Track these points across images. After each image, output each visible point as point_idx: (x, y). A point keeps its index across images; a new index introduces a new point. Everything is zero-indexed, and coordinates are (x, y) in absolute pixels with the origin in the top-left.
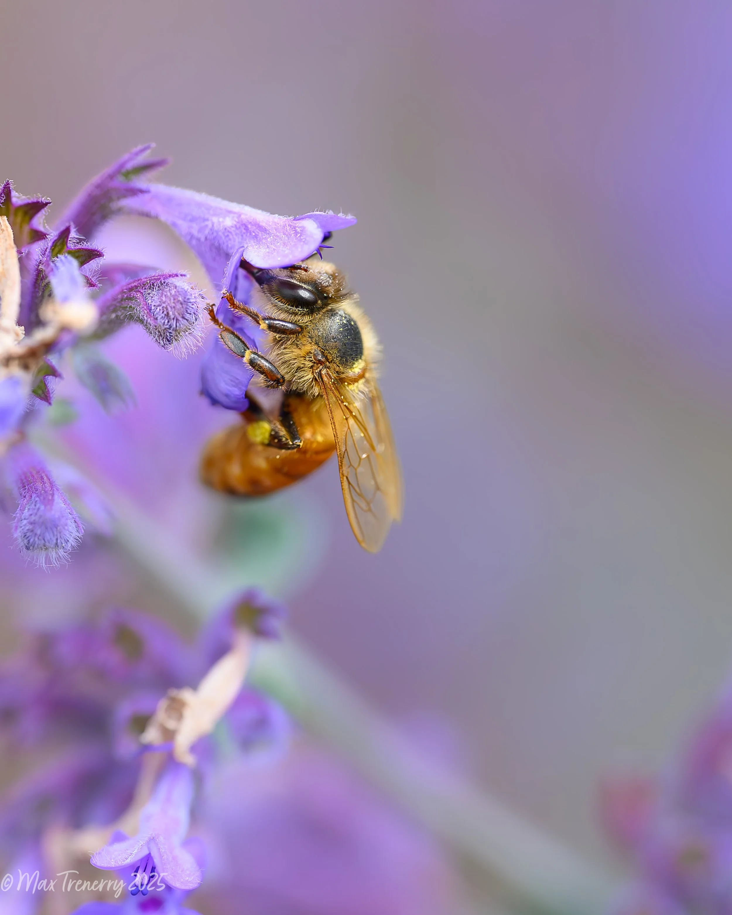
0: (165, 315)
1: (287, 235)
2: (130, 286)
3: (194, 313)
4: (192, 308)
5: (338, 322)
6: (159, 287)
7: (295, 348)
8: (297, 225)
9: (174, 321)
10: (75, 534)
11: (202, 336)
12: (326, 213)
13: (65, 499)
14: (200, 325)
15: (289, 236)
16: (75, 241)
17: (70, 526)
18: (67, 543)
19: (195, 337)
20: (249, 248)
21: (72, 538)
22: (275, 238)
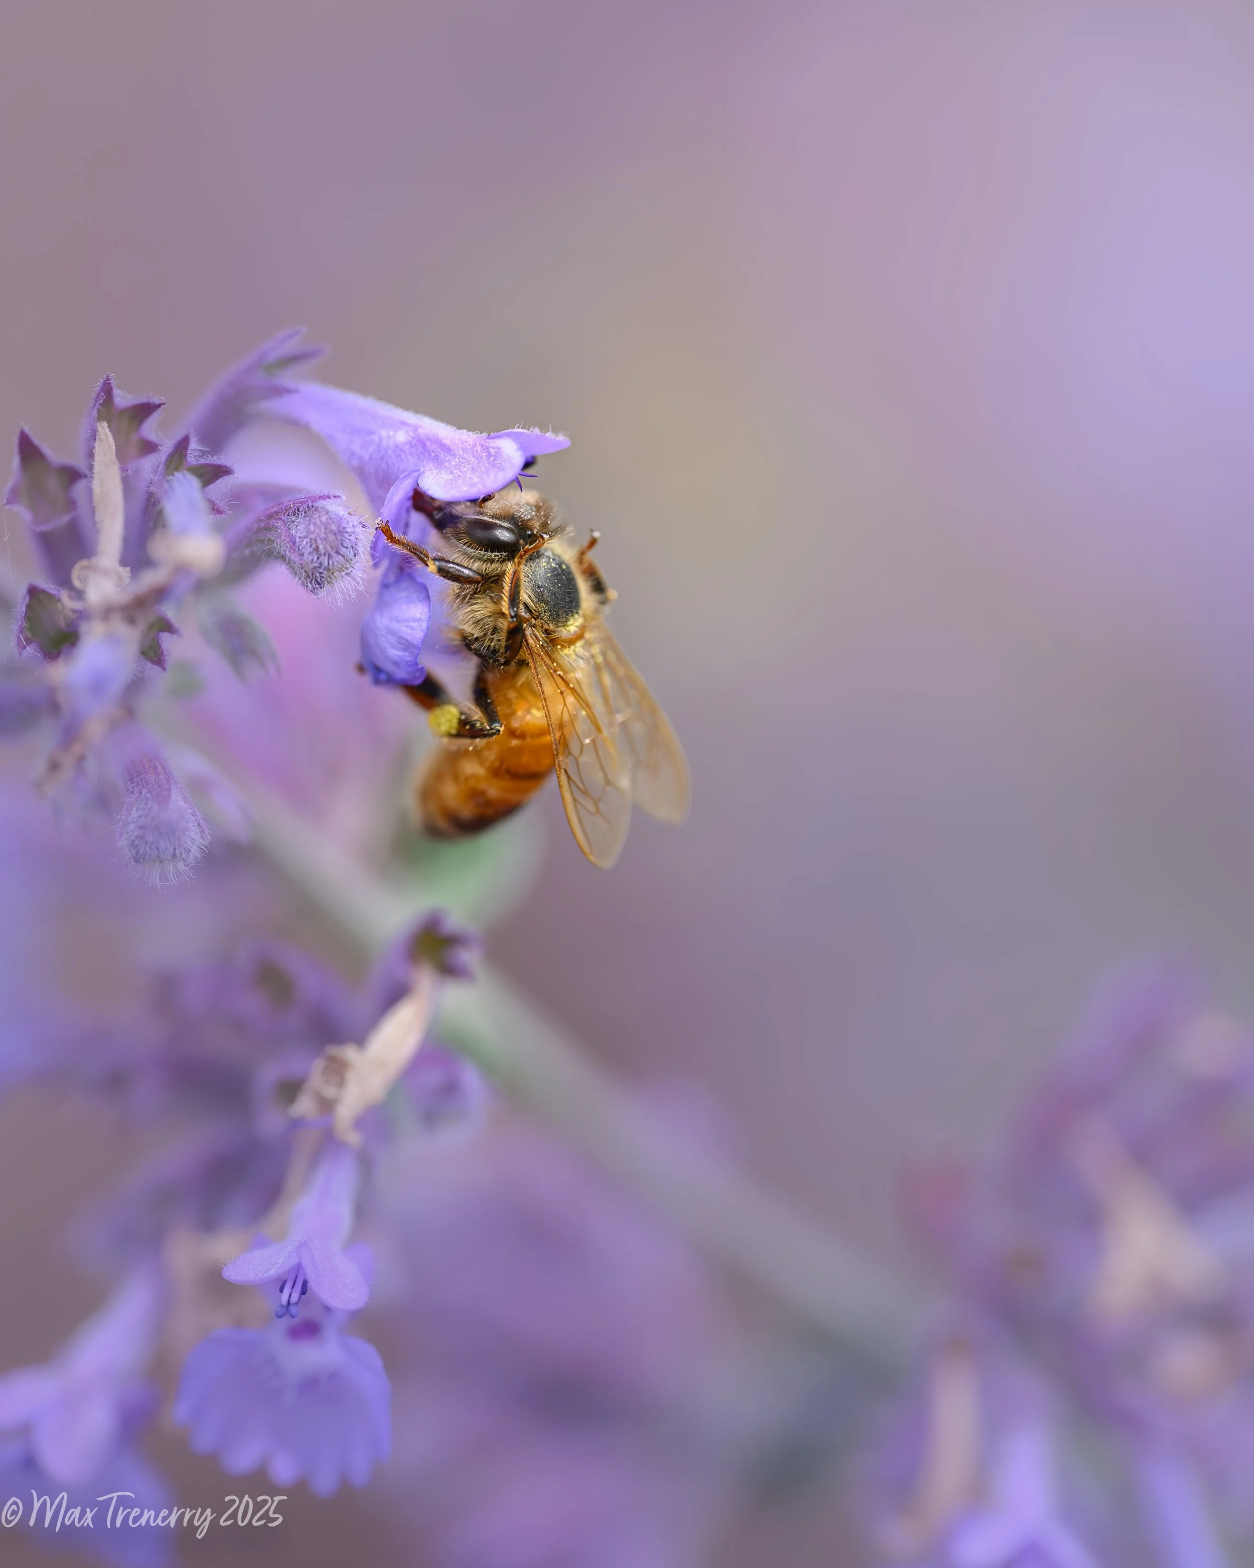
0: (314, 549)
1: (477, 458)
2: (268, 512)
3: (352, 547)
4: (349, 540)
5: (545, 566)
6: (305, 512)
7: (489, 603)
8: (491, 445)
9: (325, 558)
10: (199, 841)
11: (363, 577)
12: (530, 431)
13: (186, 796)
14: (361, 563)
15: (479, 458)
16: (196, 454)
17: (192, 831)
18: (188, 853)
19: (354, 579)
20: (427, 473)
21: (195, 847)
22: (461, 460)
